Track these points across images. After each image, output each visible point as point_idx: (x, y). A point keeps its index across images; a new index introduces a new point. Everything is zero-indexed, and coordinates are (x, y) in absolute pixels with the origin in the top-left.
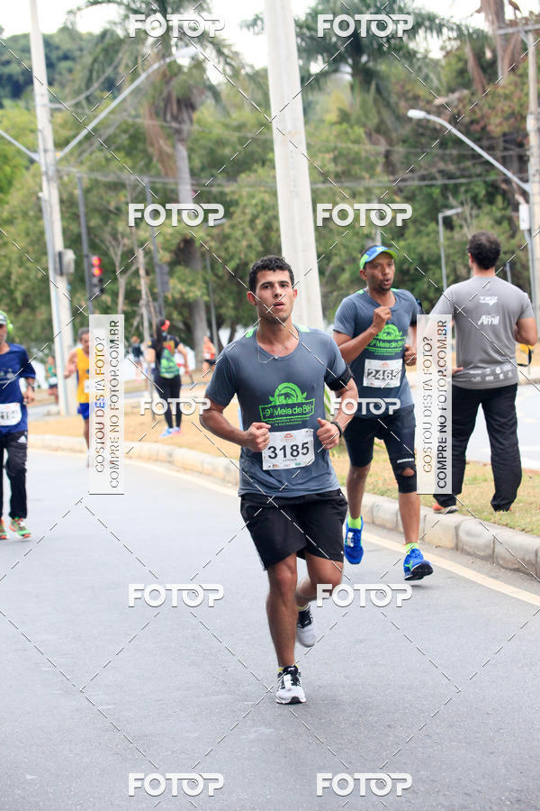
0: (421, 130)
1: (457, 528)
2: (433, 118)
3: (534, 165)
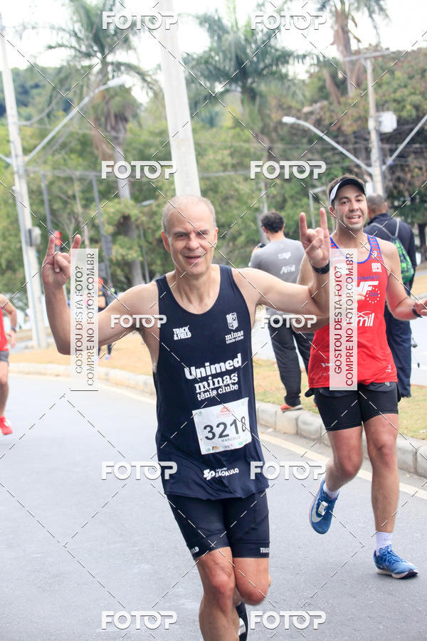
0: (294, 131)
1: (297, 420)
2: (302, 122)
3: (375, 154)
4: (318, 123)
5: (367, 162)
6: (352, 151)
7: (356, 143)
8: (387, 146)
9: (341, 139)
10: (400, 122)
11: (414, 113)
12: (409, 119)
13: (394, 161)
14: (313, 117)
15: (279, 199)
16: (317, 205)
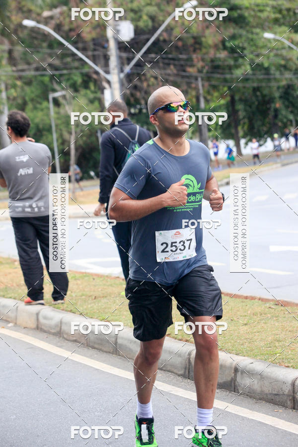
0: (34, 35)
1: (37, 314)
2: (42, 26)
3: (113, 62)
4: (58, 28)
5: (104, 69)
6: (91, 58)
7: (95, 50)
8: (124, 55)
9: (80, 45)
10: (138, 31)
11: (150, 23)
12: (145, 29)
13: (131, 69)
14: (53, 22)
15: (20, 101)
16: (57, 109)
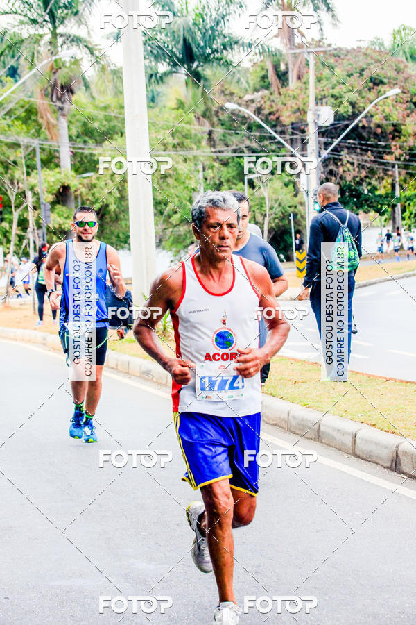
0: (234, 117)
2: (242, 109)
3: (312, 146)
4: (258, 111)
5: (302, 152)
6: (289, 141)
7: (293, 134)
8: (323, 140)
9: (279, 129)
10: (338, 117)
11: (350, 110)
12: (345, 114)
13: (328, 153)
14: (254, 106)
16: (251, 191)
